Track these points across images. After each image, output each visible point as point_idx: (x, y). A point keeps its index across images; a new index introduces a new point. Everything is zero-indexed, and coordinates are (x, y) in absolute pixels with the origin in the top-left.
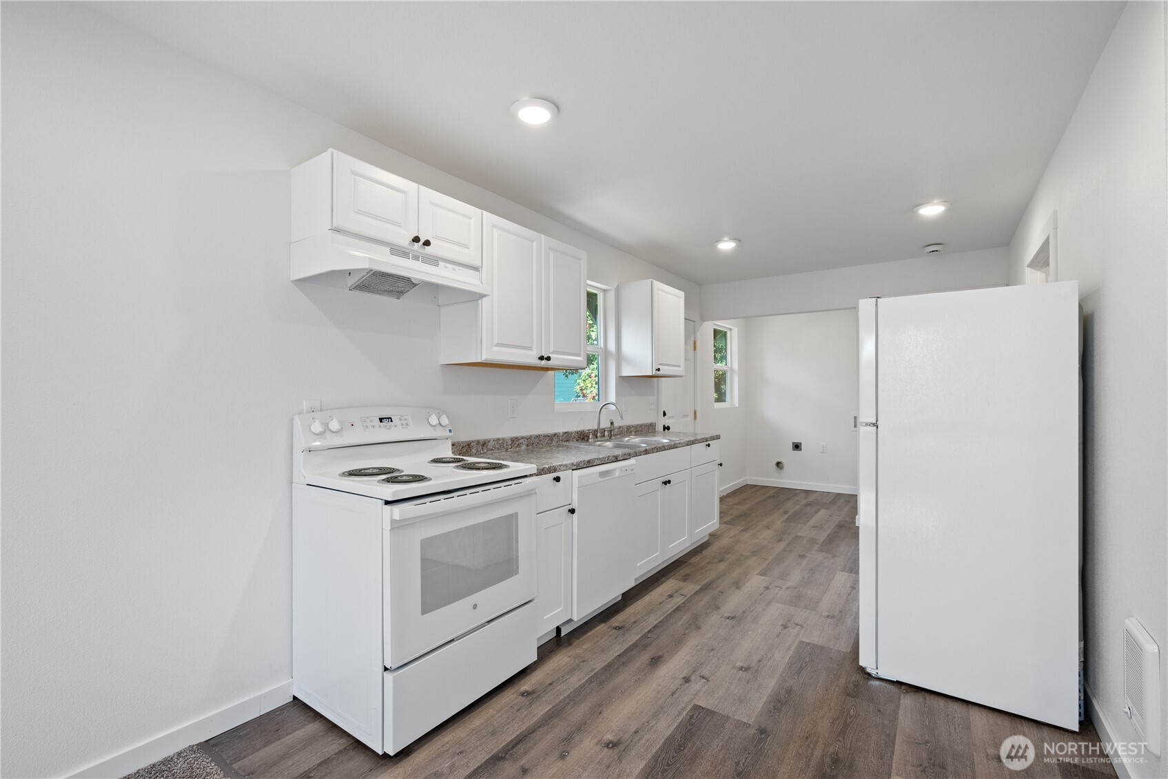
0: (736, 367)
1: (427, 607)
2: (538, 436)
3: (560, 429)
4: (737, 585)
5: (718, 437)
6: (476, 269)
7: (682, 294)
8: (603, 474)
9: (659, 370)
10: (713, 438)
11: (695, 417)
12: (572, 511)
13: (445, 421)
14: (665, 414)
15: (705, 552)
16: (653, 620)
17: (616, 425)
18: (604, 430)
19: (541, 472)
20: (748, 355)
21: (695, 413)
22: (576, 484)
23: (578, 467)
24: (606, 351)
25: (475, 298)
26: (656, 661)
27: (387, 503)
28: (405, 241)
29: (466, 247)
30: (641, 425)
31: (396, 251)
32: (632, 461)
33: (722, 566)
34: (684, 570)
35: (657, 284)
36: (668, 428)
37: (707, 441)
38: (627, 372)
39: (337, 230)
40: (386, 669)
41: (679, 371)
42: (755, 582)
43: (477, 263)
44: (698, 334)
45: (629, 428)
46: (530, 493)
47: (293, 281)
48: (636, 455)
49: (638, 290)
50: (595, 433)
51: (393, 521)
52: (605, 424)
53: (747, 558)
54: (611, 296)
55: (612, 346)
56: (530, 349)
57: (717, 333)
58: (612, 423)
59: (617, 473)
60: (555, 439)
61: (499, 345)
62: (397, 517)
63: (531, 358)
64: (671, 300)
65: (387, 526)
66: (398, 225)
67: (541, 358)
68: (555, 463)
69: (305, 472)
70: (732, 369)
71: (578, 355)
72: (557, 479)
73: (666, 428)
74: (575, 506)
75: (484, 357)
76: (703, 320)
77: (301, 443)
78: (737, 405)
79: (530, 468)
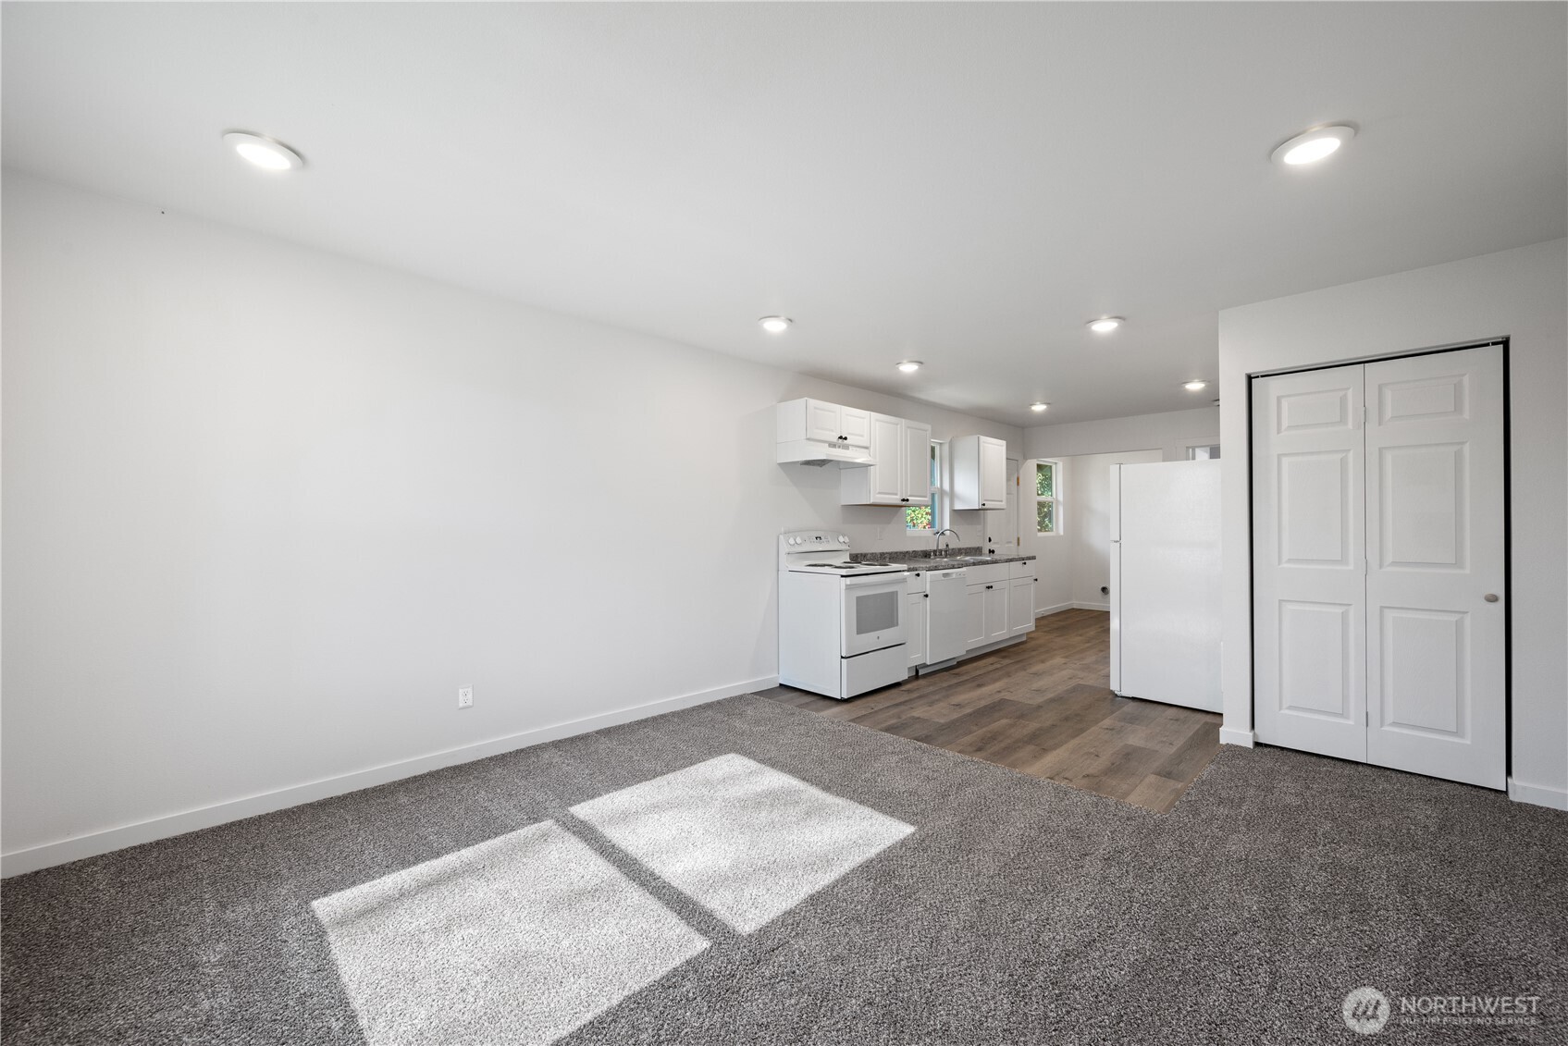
0: (1061, 498)
1: (859, 632)
2: (896, 553)
3: (910, 549)
4: (1043, 662)
5: (1034, 558)
6: (867, 448)
7: (1005, 442)
8: (945, 575)
9: (984, 505)
10: (1029, 558)
11: (1018, 544)
12: (926, 596)
13: (847, 540)
14: (990, 540)
15: (1021, 646)
16: (978, 673)
17: (950, 547)
18: (941, 551)
19: (909, 570)
20: (1074, 488)
21: (1018, 539)
22: (928, 580)
23: (929, 569)
24: (942, 491)
25: (866, 466)
26: (979, 686)
27: (842, 576)
28: (835, 439)
29: (862, 436)
30: (970, 548)
31: (832, 445)
32: (964, 569)
33: (1034, 653)
34: (1003, 654)
35: (983, 438)
36: (993, 552)
37: (1024, 560)
38: (958, 506)
39: (808, 439)
40: (842, 657)
41: (1003, 505)
42: (1058, 660)
43: (868, 445)
44: (1021, 472)
45: (960, 549)
46: (904, 580)
47: (780, 464)
48: (967, 566)
49: (967, 444)
50: (935, 551)
51: (847, 585)
52: (942, 547)
53: (1055, 650)
54: (946, 448)
55: (946, 487)
56: (896, 494)
57: (1040, 467)
58: (947, 545)
59: (954, 576)
60: (907, 556)
61: (879, 493)
62: (848, 583)
63: (895, 499)
64: (995, 449)
65: (843, 587)
66: (832, 431)
67: (903, 500)
68: (917, 565)
69: (785, 564)
70: (1057, 500)
71: (925, 497)
72: (918, 575)
73: (992, 552)
74: (928, 593)
75: (872, 501)
76: (1025, 458)
77: (784, 549)
78: (1062, 533)
79: (905, 567)
